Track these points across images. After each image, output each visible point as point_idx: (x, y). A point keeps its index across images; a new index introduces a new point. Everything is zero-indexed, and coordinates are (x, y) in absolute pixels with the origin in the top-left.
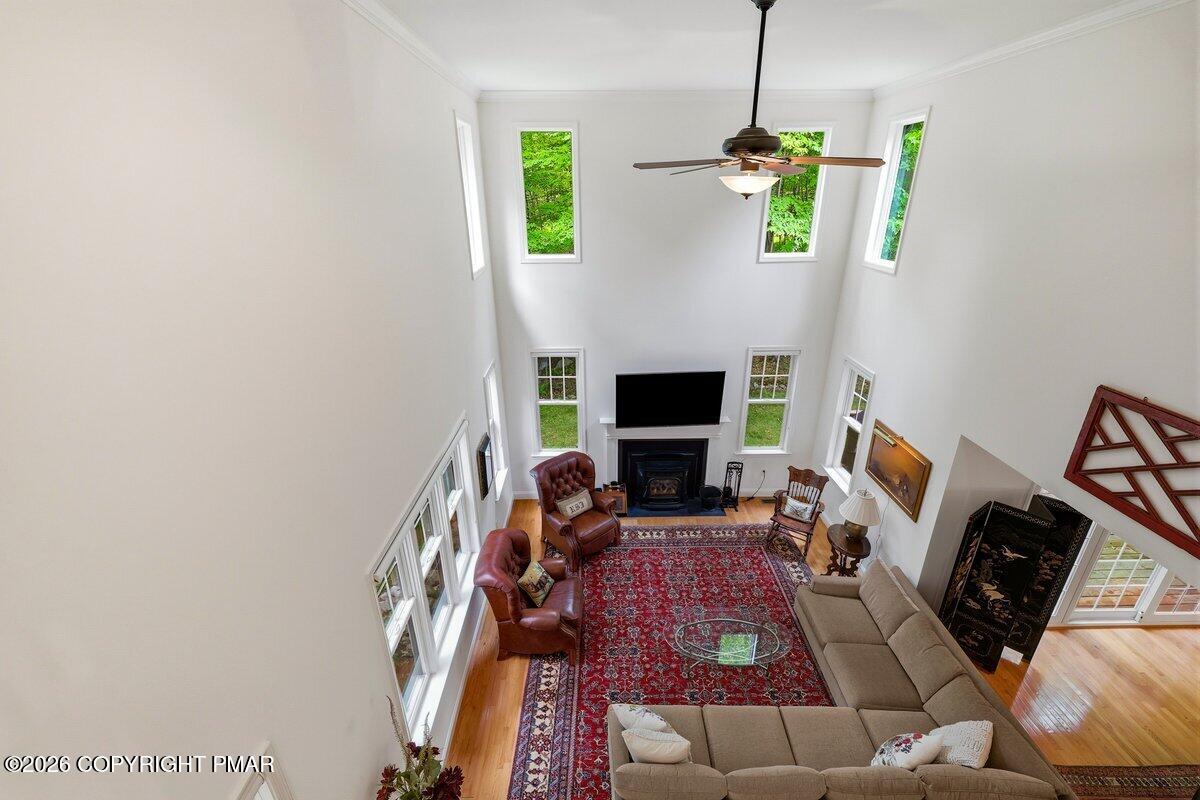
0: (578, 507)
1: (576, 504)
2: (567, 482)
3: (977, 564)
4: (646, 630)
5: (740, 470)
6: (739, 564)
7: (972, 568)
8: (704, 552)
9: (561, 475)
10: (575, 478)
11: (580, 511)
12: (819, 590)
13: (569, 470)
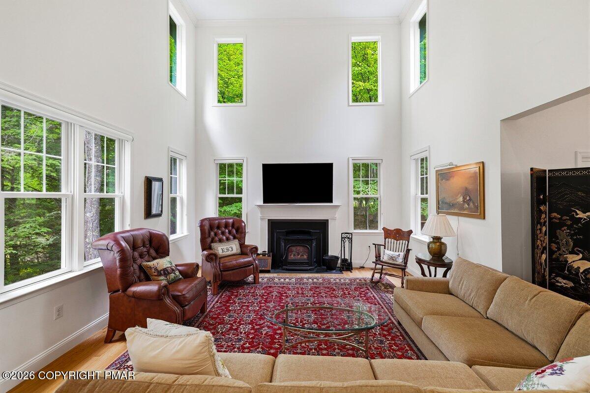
0: (228, 250)
1: (227, 248)
2: (223, 233)
3: (553, 237)
4: (257, 327)
5: (351, 240)
6: (349, 294)
7: (550, 241)
8: (322, 288)
9: (219, 227)
10: (230, 233)
11: (229, 253)
12: (413, 285)
13: (226, 226)
